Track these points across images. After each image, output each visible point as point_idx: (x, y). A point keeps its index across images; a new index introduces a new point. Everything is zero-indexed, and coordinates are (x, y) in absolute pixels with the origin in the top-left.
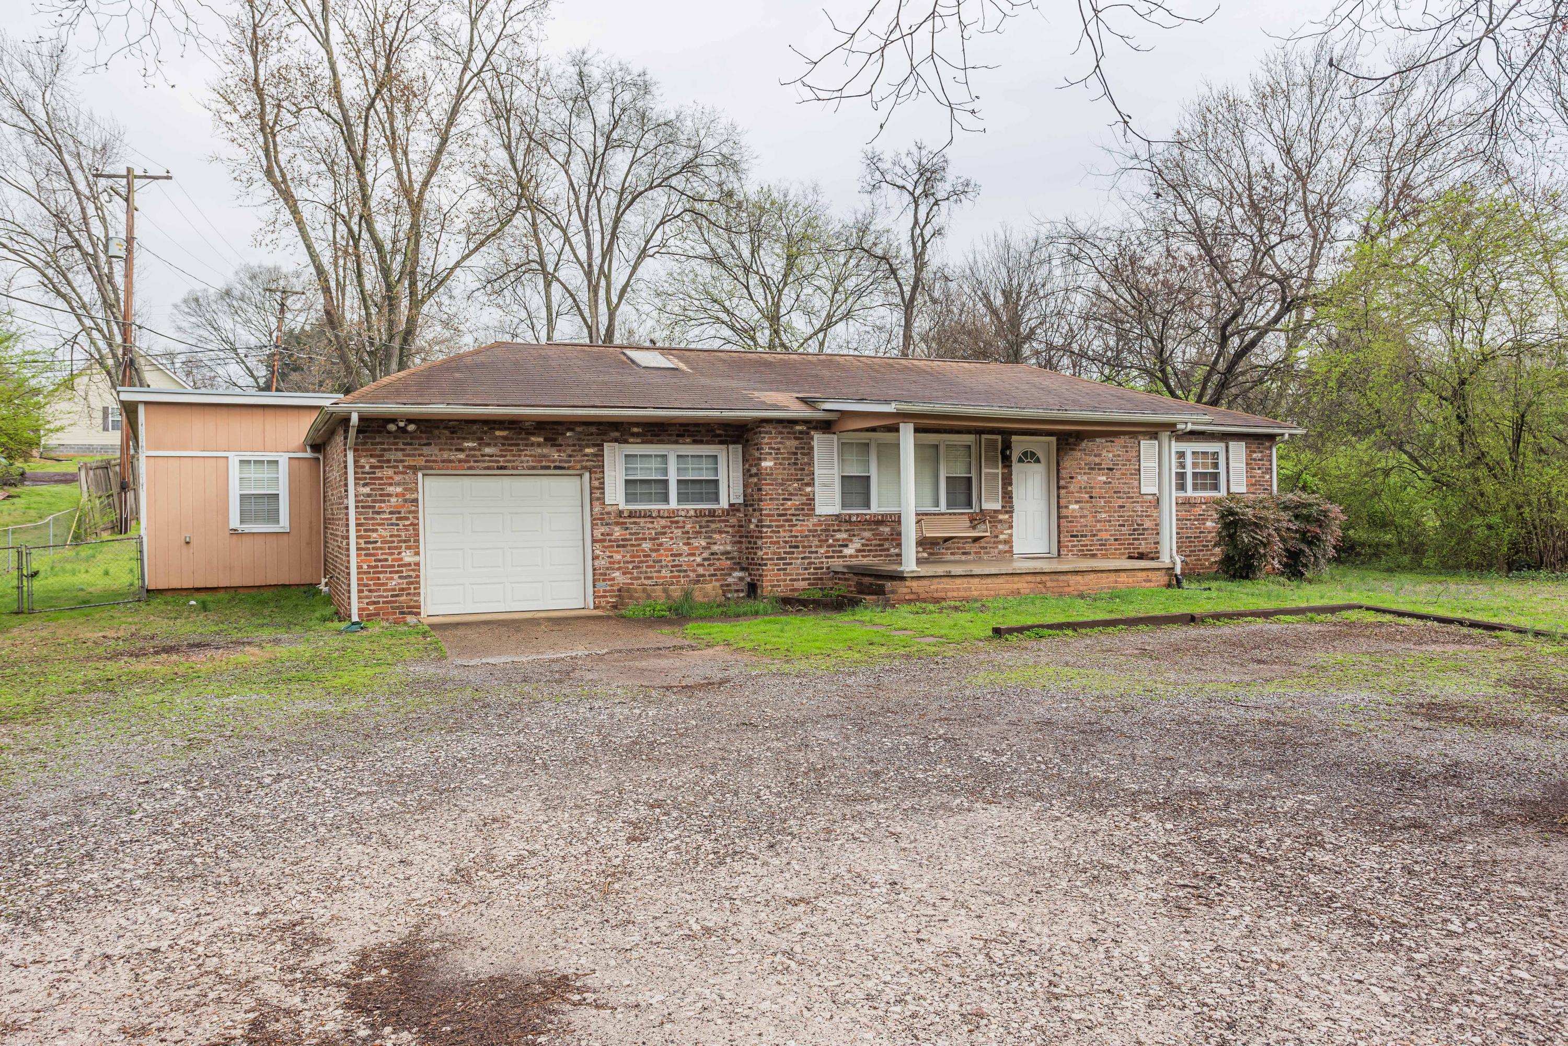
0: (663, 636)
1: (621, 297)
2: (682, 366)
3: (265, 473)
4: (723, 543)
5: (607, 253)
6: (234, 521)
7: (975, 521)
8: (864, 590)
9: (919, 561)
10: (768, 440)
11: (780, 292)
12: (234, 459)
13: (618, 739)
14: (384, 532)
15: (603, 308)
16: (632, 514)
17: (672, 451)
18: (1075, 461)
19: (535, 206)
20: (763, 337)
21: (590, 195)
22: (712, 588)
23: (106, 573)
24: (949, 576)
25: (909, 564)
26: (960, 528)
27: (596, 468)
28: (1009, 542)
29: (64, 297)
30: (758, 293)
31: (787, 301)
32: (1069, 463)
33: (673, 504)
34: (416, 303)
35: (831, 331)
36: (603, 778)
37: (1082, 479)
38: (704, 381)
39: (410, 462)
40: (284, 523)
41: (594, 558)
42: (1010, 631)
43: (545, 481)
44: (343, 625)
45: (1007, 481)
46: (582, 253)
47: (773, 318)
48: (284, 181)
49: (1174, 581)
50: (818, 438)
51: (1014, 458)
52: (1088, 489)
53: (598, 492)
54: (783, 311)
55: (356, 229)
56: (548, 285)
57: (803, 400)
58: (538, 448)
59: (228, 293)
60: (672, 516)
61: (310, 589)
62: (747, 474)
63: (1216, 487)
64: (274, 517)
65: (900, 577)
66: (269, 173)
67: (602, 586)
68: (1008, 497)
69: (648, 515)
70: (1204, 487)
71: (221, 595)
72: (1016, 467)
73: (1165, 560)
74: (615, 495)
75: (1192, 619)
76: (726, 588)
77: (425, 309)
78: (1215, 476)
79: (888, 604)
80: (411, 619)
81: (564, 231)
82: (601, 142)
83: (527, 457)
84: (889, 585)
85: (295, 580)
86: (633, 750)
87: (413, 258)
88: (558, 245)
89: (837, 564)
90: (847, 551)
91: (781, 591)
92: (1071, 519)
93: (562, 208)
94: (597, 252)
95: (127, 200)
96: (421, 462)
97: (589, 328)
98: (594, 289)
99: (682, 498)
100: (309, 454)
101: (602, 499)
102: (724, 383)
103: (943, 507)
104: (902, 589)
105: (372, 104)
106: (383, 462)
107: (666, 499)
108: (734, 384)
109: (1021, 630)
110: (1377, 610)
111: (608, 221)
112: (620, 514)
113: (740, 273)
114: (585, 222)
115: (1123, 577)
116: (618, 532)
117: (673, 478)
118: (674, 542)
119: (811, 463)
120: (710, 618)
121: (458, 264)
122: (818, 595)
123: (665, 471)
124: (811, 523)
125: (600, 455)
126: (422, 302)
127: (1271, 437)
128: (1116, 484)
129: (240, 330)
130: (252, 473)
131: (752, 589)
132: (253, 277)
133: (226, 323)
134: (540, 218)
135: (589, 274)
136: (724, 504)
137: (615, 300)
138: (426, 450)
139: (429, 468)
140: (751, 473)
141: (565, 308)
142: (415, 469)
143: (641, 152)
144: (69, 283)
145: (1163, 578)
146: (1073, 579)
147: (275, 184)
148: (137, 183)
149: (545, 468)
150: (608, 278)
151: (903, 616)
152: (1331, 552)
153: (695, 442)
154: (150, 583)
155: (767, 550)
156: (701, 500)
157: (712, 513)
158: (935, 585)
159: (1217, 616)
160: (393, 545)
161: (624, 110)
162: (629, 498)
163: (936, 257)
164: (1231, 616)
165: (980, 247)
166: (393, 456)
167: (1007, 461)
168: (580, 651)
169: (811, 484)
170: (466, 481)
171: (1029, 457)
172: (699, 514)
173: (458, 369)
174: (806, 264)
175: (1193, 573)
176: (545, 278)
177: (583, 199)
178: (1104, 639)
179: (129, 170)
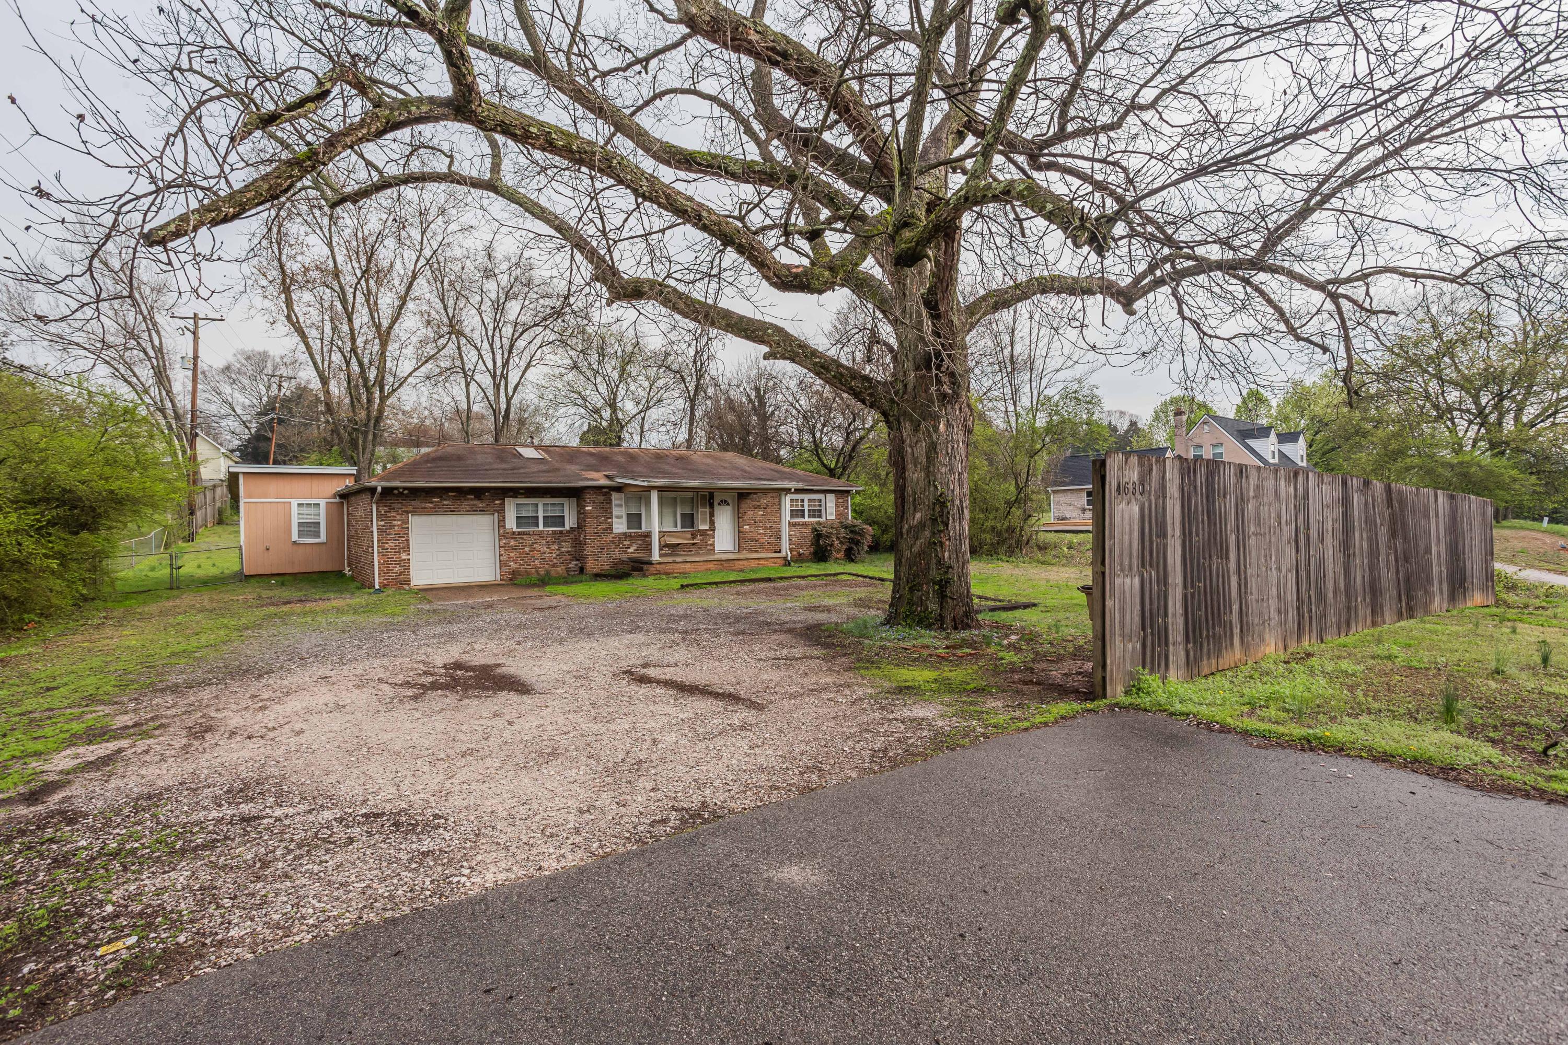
0: (535, 592)
1: (514, 392)
2: (547, 457)
3: (312, 511)
4: (567, 547)
5: (506, 364)
6: (295, 537)
7: (694, 536)
8: (635, 569)
9: (661, 555)
10: (588, 497)
11: (617, 386)
12: (294, 503)
13: (512, 624)
14: (391, 544)
15: (503, 399)
16: (520, 533)
17: (540, 502)
18: (747, 505)
19: (459, 334)
20: (606, 413)
21: (495, 329)
22: (560, 569)
23: (199, 567)
24: (675, 562)
25: (656, 557)
26: (686, 540)
27: (501, 511)
28: (713, 545)
29: (129, 383)
30: (603, 388)
31: (622, 392)
32: (744, 506)
33: (541, 527)
34: (383, 399)
35: (649, 413)
36: (508, 632)
37: (750, 513)
38: (557, 466)
39: (405, 509)
40: (323, 537)
41: (501, 555)
42: (687, 586)
43: (475, 517)
44: (372, 591)
45: (712, 515)
46: (490, 365)
47: (613, 405)
48: (298, 322)
49: (787, 563)
50: (614, 496)
51: (716, 504)
52: (754, 519)
53: (502, 522)
54: (619, 398)
55: (348, 355)
56: (468, 385)
57: (607, 476)
58: (471, 501)
59: (228, 368)
60: (540, 534)
61: (339, 574)
62: (579, 513)
63: (820, 516)
64: (318, 535)
65: (651, 563)
66: (288, 317)
67: (505, 569)
68: (712, 523)
69: (527, 533)
70: (814, 517)
71: (287, 577)
72: (716, 507)
73: (783, 554)
74: (511, 524)
75: (769, 580)
76: (568, 570)
77: (390, 401)
78: (820, 511)
79: (645, 576)
80: (406, 587)
81: (478, 351)
82: (503, 296)
83: (465, 506)
84: (645, 567)
85: (329, 569)
86: (519, 626)
87: (381, 370)
88: (474, 360)
89: (624, 557)
90: (629, 551)
91: (595, 571)
92: (745, 533)
93: (476, 336)
94: (499, 363)
95: (194, 333)
96: (411, 508)
97: (494, 411)
98: (497, 387)
99: (545, 525)
100: (337, 500)
101: (504, 526)
102: (568, 466)
103: (679, 528)
104: (652, 569)
105: (358, 283)
106: (391, 509)
107: (537, 525)
108: (573, 467)
109: (692, 585)
110: (853, 575)
111: (506, 347)
112: (514, 533)
113: (589, 374)
114: (491, 345)
115: (762, 562)
116: (512, 543)
117: (541, 515)
118: (541, 547)
119: (611, 508)
120: (559, 584)
121: (410, 374)
122: (613, 572)
123: (537, 512)
124: (611, 537)
125: (503, 504)
126: (388, 397)
127: (848, 492)
128: (768, 515)
129: (237, 394)
130: (305, 511)
131: (582, 570)
132: (248, 358)
133: (226, 389)
134: (463, 341)
135: (494, 377)
136: (567, 527)
137: (510, 393)
138: (413, 503)
139: (415, 512)
140: (581, 513)
141: (479, 399)
142: (407, 512)
143: (527, 302)
144: (135, 375)
145: (781, 562)
146: (737, 563)
147: (293, 325)
148: (201, 323)
149: (474, 511)
150: (506, 379)
151: (650, 581)
152: (866, 548)
153: (552, 497)
154: (247, 572)
155: (588, 551)
156: (555, 526)
157: (561, 532)
158: (668, 567)
159: (781, 578)
160: (396, 551)
161: (516, 279)
162: (518, 525)
163: (713, 369)
164: (787, 578)
165: (742, 360)
166: (396, 506)
167: (712, 506)
168: (495, 598)
169: (611, 518)
170: (434, 518)
171: (724, 502)
172: (554, 533)
173: (428, 461)
174: (633, 369)
175: (799, 559)
176: (466, 378)
177: (490, 333)
178: (727, 589)
179: (195, 314)
